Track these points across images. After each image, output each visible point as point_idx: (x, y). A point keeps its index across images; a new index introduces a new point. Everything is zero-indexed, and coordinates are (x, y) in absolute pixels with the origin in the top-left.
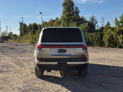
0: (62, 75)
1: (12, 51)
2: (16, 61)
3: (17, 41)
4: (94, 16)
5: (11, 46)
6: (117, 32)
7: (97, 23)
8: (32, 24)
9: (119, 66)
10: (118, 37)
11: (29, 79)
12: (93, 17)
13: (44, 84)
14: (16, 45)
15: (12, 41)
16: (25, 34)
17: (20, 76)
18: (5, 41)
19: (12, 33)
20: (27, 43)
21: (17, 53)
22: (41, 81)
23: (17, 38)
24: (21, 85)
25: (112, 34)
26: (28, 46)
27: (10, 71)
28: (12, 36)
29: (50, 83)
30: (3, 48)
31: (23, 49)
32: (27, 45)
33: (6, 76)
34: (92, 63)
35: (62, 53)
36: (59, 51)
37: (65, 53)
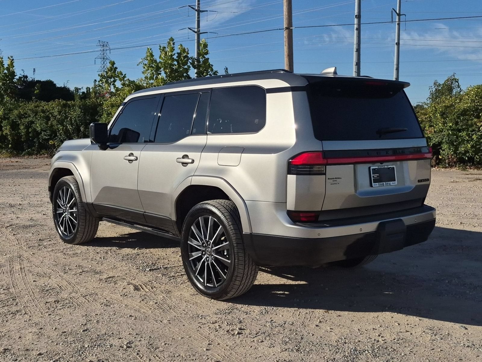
35: (385, 183)
36: (376, 176)
37: (391, 182)
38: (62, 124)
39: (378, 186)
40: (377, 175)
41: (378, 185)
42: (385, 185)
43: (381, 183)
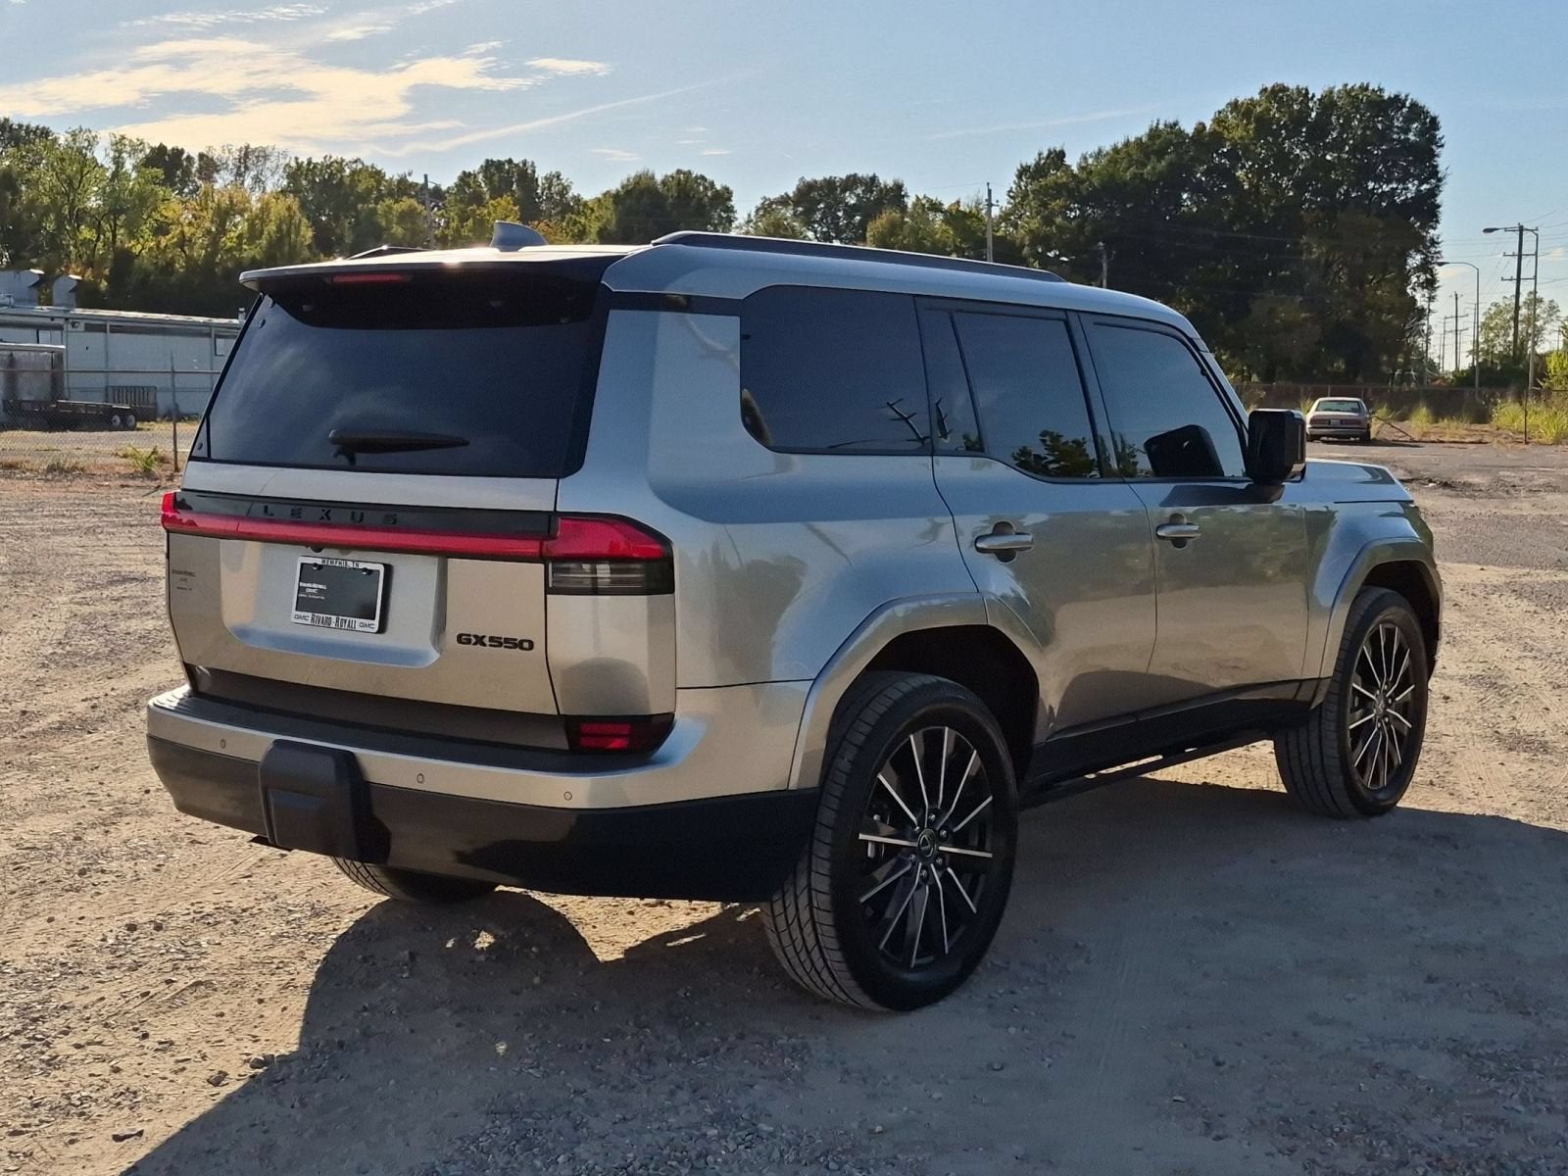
35: (334, 618)
36: (314, 591)
37: (359, 621)
39: (309, 622)
40: (321, 587)
41: (310, 619)
42: (333, 625)
43: (322, 615)
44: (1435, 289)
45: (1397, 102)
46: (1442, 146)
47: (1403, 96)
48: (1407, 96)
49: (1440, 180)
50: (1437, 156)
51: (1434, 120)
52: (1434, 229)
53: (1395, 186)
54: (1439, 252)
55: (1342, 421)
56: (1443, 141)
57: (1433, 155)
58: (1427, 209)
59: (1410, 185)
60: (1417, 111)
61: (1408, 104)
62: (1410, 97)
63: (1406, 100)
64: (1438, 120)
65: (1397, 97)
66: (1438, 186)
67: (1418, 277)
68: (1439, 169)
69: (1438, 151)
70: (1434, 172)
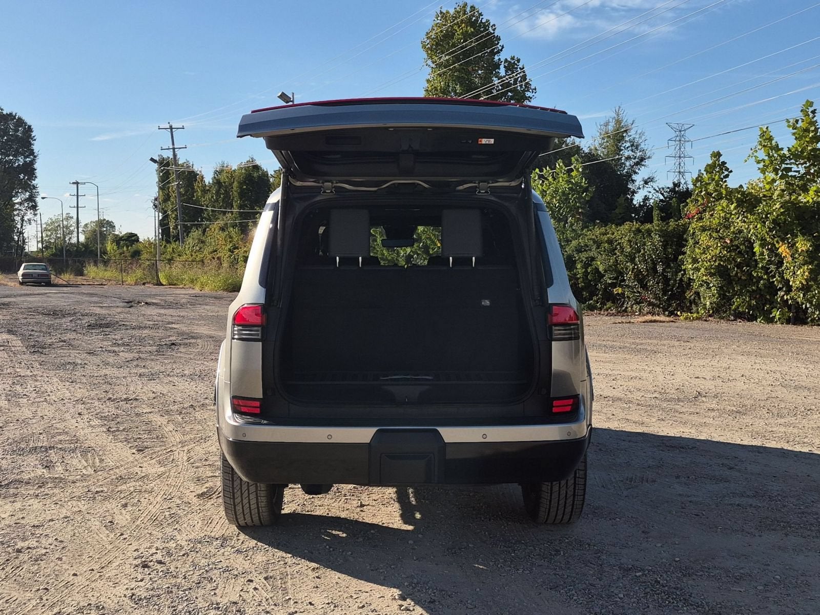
0: (406, 516)
1: (95, 340)
2: (109, 409)
3: (139, 273)
4: (627, 119)
5: (98, 311)
6: (774, 221)
7: (642, 159)
8: (235, 167)
9: (798, 448)
10: (783, 249)
11: (182, 539)
12: (618, 122)
13: (284, 576)
14: (130, 303)
15: (108, 274)
16: (187, 230)
17: (123, 518)
18: (67, 277)
19: (111, 225)
20: (197, 290)
21: (129, 356)
22: (260, 558)
23: (137, 254)
24: (121, 590)
25: (740, 232)
26: (203, 310)
27: (59, 482)
28: (110, 247)
29: (322, 570)
30: (48, 321)
31: (166, 326)
32: (196, 301)
33: (31, 520)
34: (614, 425)
38: (632, 260)
44: (36, 210)
45: (11, 116)
46: (35, 140)
47: (14, 114)
48: (16, 114)
49: (35, 157)
50: (33, 145)
51: (30, 127)
52: (34, 180)
53: (11, 158)
54: (38, 192)
55: (38, 275)
56: (35, 138)
57: (31, 144)
58: (29, 170)
59: (20, 158)
60: (20, 122)
61: (17, 117)
62: (17, 115)
63: (16, 115)
64: (32, 127)
65: (11, 114)
66: (34, 160)
67: (28, 204)
68: (34, 151)
69: (32, 142)
70: (32, 153)
